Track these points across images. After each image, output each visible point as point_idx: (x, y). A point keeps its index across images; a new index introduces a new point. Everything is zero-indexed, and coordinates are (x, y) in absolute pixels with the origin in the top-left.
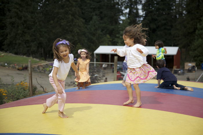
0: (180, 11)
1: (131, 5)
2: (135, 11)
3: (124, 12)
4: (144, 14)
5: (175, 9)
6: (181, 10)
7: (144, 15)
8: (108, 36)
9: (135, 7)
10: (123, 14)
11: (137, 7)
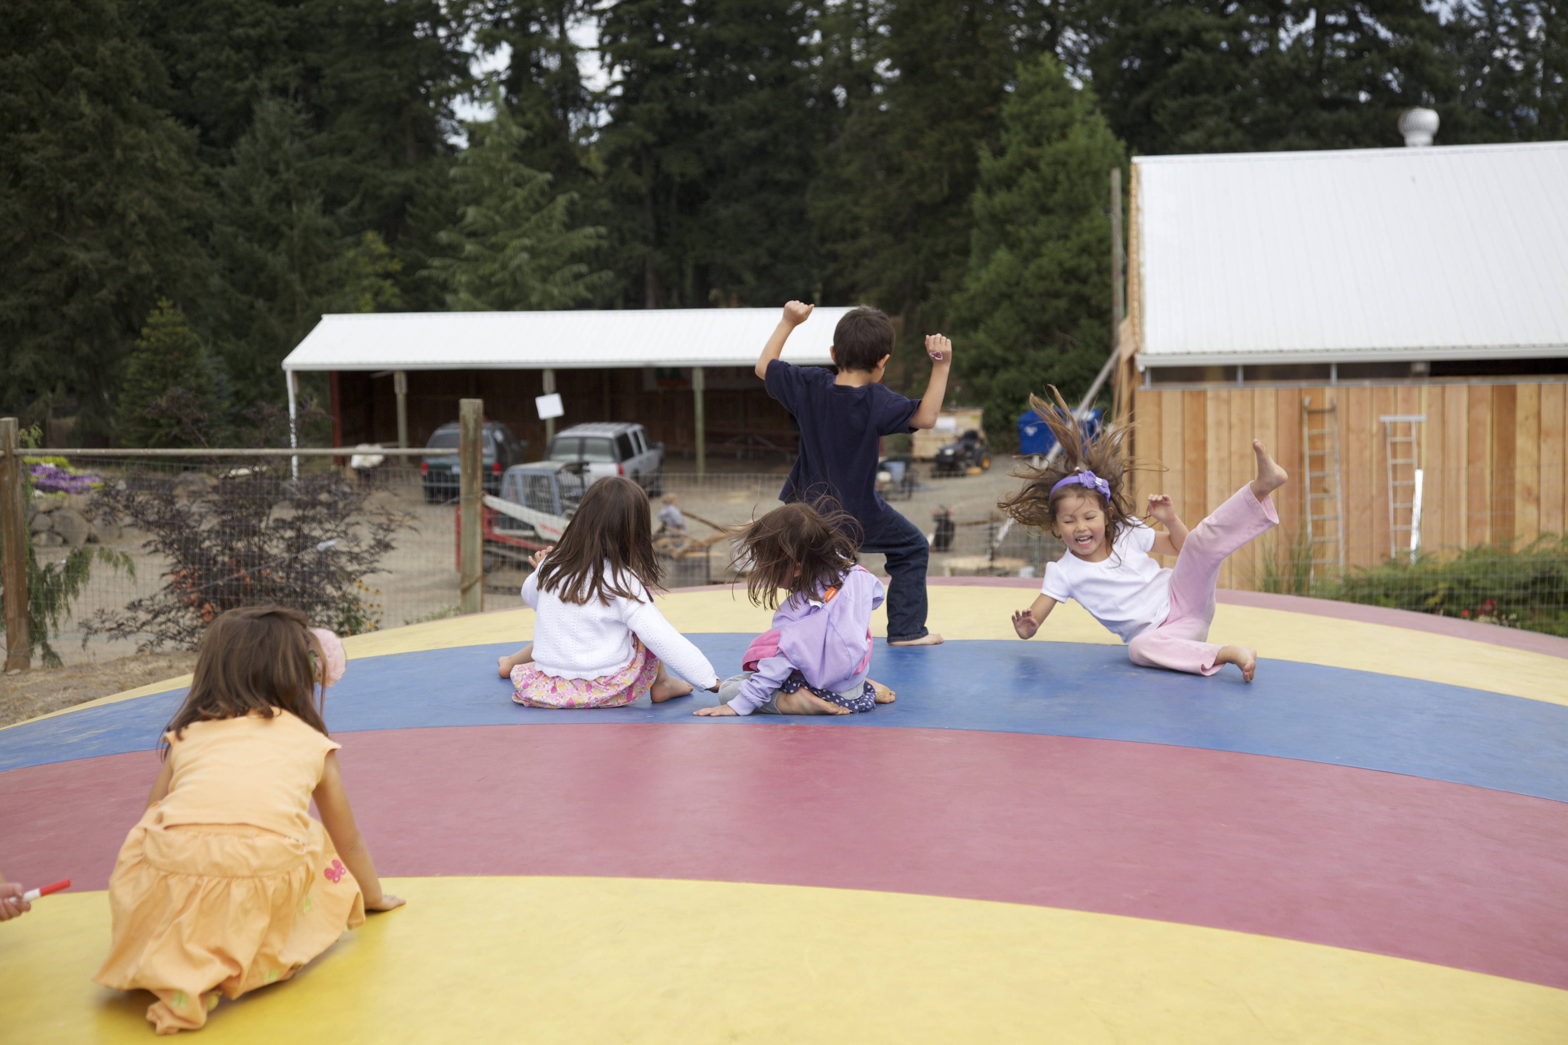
0: (856, 58)
1: (522, 20)
2: (552, 63)
3: (477, 70)
4: (614, 84)
5: (822, 50)
6: (863, 55)
7: (618, 91)
8: (374, 240)
9: (555, 32)
10: (468, 84)
11: (563, 32)
